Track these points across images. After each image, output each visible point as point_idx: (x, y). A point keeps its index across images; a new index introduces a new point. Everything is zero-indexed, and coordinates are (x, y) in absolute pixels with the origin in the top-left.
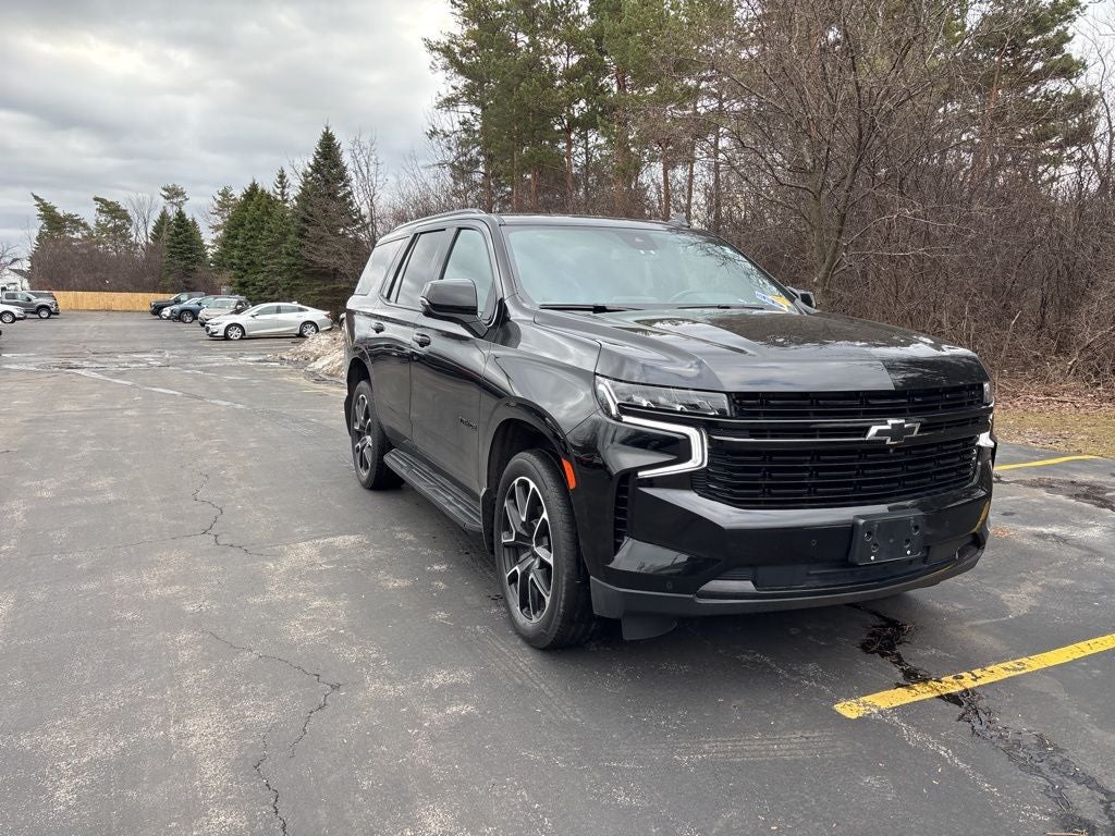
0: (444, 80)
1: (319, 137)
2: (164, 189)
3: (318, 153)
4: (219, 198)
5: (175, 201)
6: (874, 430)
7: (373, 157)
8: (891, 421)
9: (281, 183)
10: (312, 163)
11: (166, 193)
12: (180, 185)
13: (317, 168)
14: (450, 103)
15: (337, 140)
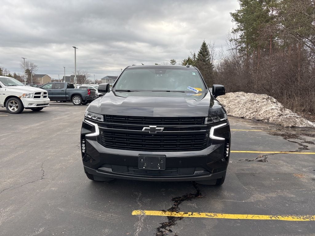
0: (235, 24)
1: (202, 44)
2: (171, 61)
3: (201, 48)
4: (183, 62)
5: (173, 63)
6: (144, 128)
7: (213, 48)
8: (151, 126)
9: (194, 57)
10: (200, 51)
11: (171, 62)
12: (174, 60)
13: (201, 53)
14: (236, 31)
15: (207, 44)
